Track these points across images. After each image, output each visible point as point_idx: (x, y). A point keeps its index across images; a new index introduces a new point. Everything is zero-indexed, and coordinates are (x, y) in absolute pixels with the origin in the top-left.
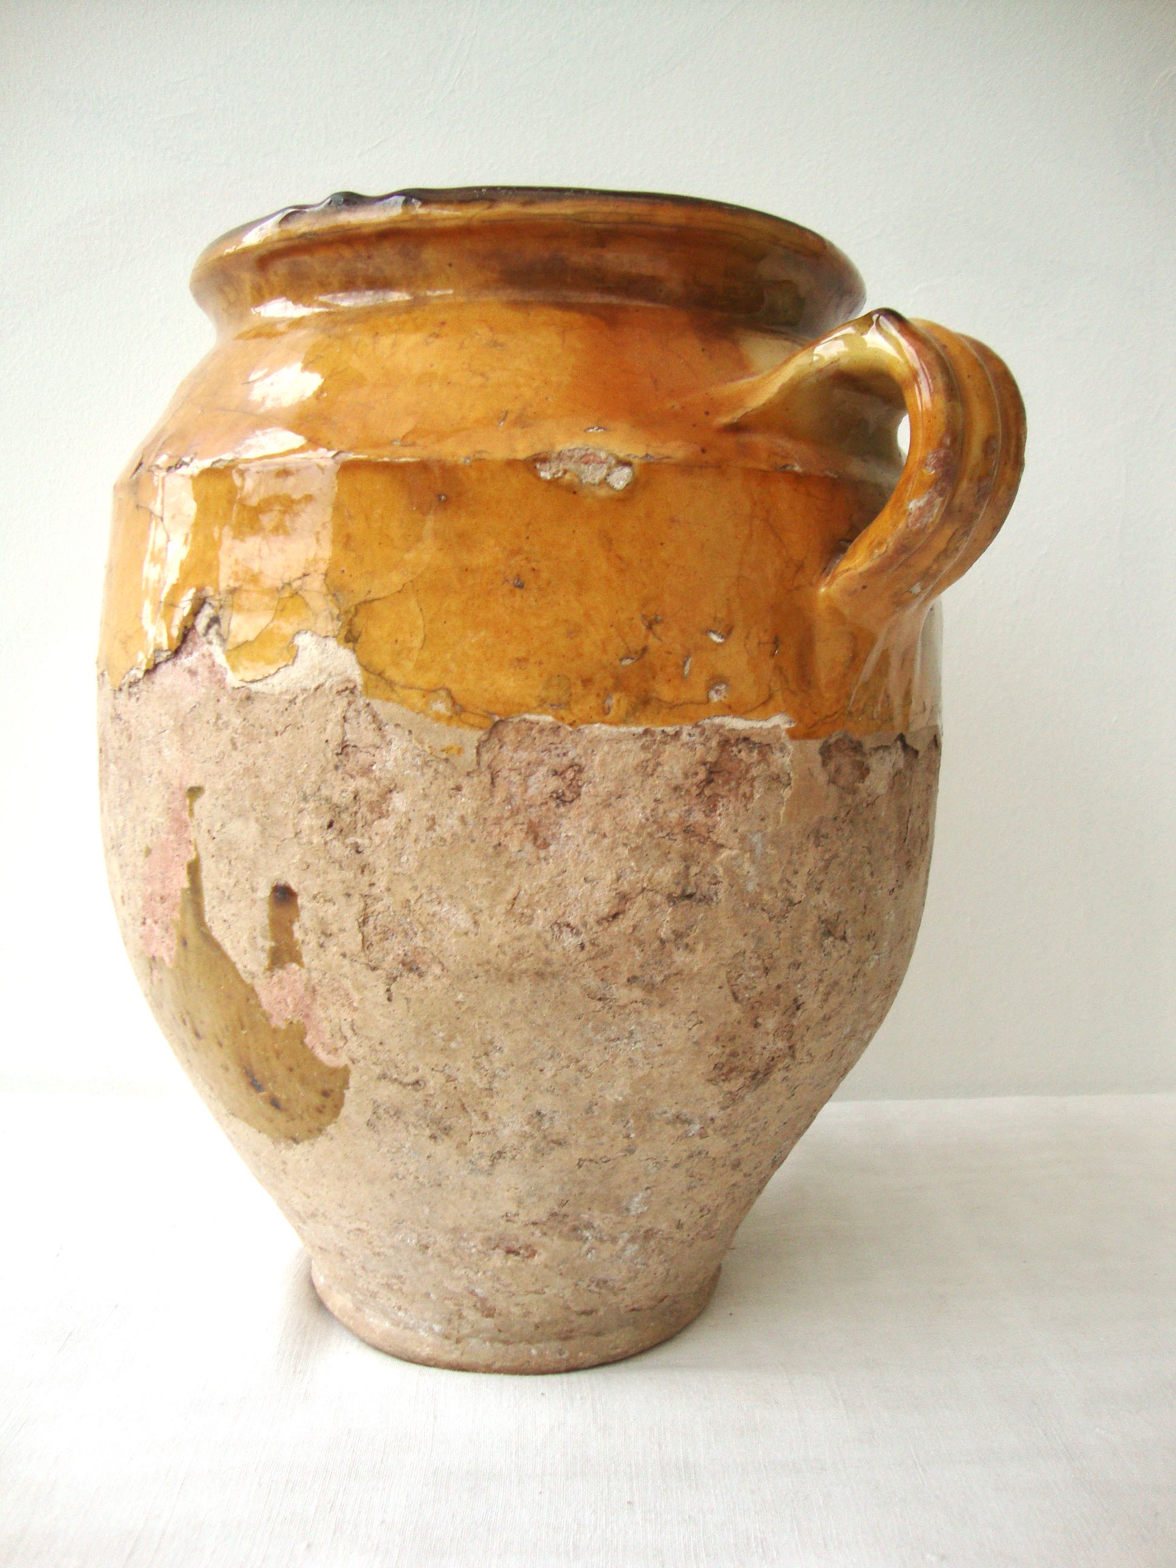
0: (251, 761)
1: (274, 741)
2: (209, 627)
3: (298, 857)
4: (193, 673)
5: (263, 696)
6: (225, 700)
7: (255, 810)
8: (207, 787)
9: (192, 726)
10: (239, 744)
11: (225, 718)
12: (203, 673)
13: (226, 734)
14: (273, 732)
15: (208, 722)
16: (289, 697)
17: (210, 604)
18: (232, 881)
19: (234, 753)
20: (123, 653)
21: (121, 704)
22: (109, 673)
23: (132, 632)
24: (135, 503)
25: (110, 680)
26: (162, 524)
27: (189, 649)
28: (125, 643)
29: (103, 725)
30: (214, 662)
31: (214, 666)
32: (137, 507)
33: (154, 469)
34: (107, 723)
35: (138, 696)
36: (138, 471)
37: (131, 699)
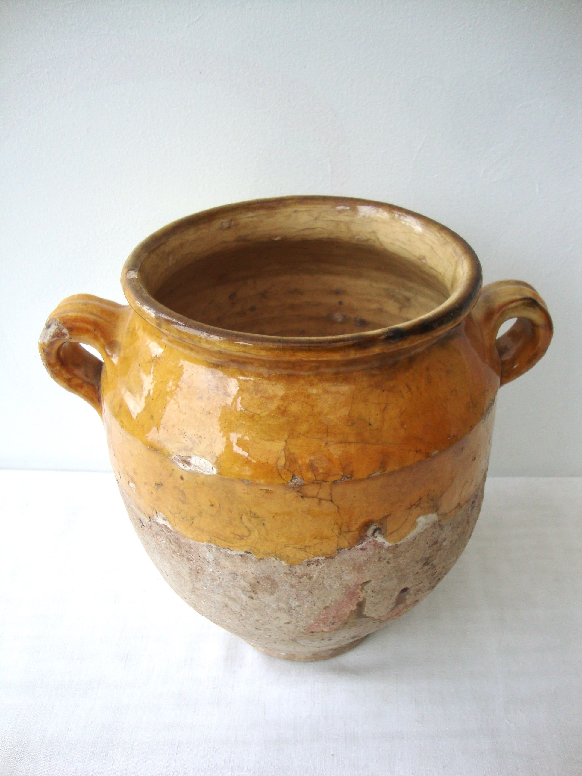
0: (397, 564)
1: (408, 554)
2: (374, 532)
3: (413, 579)
4: (363, 549)
5: (403, 543)
6: (383, 552)
7: (397, 576)
8: (373, 580)
9: (365, 565)
10: (391, 562)
11: (383, 557)
12: (370, 548)
13: (384, 562)
14: (407, 551)
15: (375, 561)
16: (413, 539)
17: (374, 525)
18: (382, 599)
19: (389, 565)
20: (302, 552)
21: (298, 569)
22: (281, 559)
23: (310, 544)
24: (298, 495)
25: (284, 562)
26: (332, 503)
27: (360, 542)
28: (303, 549)
29: (265, 574)
30: (376, 542)
31: (376, 543)
32: (302, 497)
33: (319, 482)
34: (277, 575)
35: (316, 564)
36: (293, 481)
37: (310, 566)
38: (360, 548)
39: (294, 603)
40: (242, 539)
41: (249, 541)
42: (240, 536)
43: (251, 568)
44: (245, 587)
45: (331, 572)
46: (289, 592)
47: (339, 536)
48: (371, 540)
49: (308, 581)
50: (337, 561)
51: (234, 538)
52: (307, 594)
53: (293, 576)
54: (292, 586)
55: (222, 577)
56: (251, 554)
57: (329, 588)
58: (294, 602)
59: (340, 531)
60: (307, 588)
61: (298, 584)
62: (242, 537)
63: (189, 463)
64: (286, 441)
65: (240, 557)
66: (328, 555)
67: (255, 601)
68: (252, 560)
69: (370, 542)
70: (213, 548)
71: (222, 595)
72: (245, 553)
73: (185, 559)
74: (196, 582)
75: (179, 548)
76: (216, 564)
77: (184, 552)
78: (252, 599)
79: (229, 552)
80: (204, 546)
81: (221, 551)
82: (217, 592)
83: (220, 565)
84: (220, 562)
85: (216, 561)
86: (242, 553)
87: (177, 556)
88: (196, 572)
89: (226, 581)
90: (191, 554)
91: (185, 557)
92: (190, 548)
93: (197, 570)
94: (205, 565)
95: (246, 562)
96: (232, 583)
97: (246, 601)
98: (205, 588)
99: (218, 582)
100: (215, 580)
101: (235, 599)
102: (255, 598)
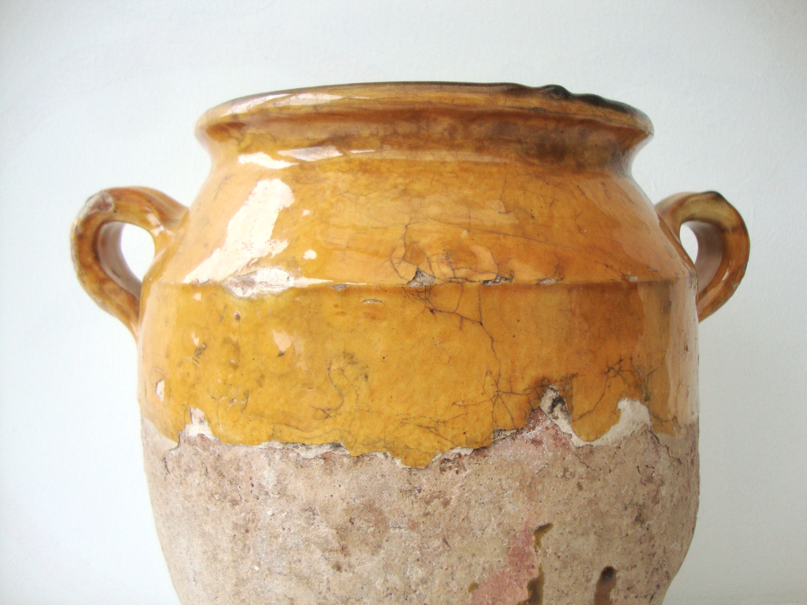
0: (593, 494)
1: (609, 477)
2: (553, 406)
3: (620, 548)
4: (536, 442)
5: (600, 448)
6: (569, 457)
7: (594, 527)
8: (555, 523)
9: (541, 482)
10: (584, 487)
11: (571, 470)
12: (548, 441)
13: (573, 482)
14: (608, 470)
15: (557, 476)
16: (616, 445)
17: (552, 389)
18: (572, 581)
19: (580, 493)
20: (432, 436)
21: (424, 480)
22: (395, 454)
23: (447, 418)
24: (426, 307)
25: (400, 460)
26: (481, 327)
27: (531, 425)
28: (433, 428)
29: (365, 498)
30: (557, 431)
31: (558, 434)
32: (432, 311)
33: (460, 280)
34: (385, 495)
35: (456, 469)
36: (418, 279)
37: (445, 473)
38: (531, 438)
39: (417, 573)
40: (328, 416)
41: (339, 419)
42: (324, 411)
43: (340, 486)
44: (327, 541)
45: (482, 489)
46: (407, 543)
47: (496, 400)
48: (548, 423)
49: (441, 509)
50: (493, 464)
51: (315, 418)
52: (439, 547)
53: (414, 500)
54: (413, 526)
55: (286, 525)
56: (342, 449)
57: (480, 532)
58: (416, 569)
59: (496, 390)
60: (440, 529)
61: (424, 519)
62: (328, 412)
64: (406, 227)
65: (322, 461)
66: (477, 443)
67: (345, 575)
68: (342, 465)
69: (547, 428)
70: (276, 454)
71: (285, 575)
72: (331, 448)
73: (228, 505)
74: (243, 558)
75: (220, 481)
76: (279, 493)
77: (227, 487)
78: (338, 572)
79: (303, 454)
80: (262, 453)
81: (290, 455)
82: (278, 570)
83: (287, 492)
84: (287, 485)
85: (279, 486)
86: (326, 449)
87: (216, 505)
88: (243, 531)
89: (294, 534)
90: (238, 487)
91: (227, 500)
92: (238, 469)
93: (247, 524)
94: (260, 504)
95: (332, 471)
96: (305, 535)
97: (327, 579)
98: (257, 568)
99: (280, 540)
100: (276, 537)
101: (308, 579)
102: (345, 567)
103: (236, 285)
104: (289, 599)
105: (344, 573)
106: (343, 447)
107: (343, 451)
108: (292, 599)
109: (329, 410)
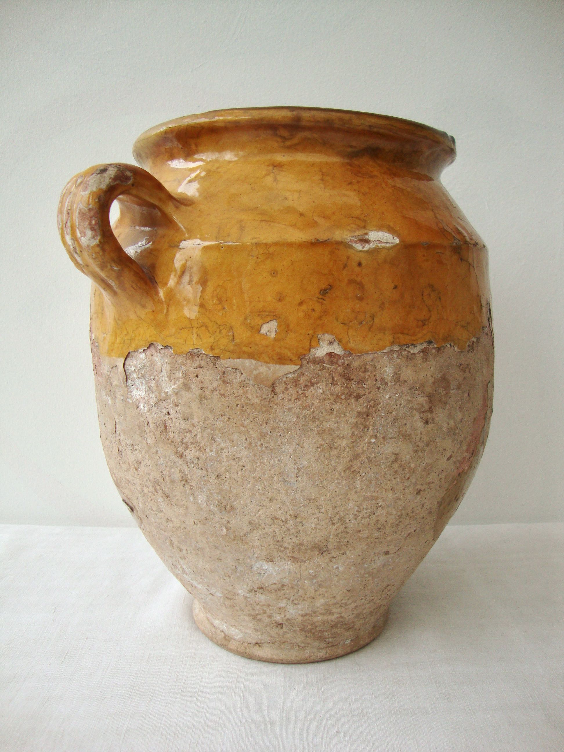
20: (466, 332)
21: (463, 358)
22: (454, 344)
23: (469, 320)
24: (459, 257)
25: (456, 347)
28: (466, 327)
32: (461, 260)
33: (468, 243)
34: (450, 370)
36: (455, 241)
37: (469, 353)
39: (459, 416)
40: (424, 325)
41: (430, 325)
42: (422, 321)
44: (422, 406)
46: (457, 398)
47: (481, 310)
49: (468, 374)
51: (417, 326)
52: (466, 398)
54: (459, 387)
58: (459, 413)
59: (481, 304)
60: (468, 387)
61: (463, 382)
62: (424, 322)
63: (367, 241)
65: (422, 354)
66: (478, 335)
67: (430, 426)
68: (432, 354)
70: (395, 354)
71: (395, 438)
72: (427, 344)
73: (353, 400)
74: (362, 437)
75: (347, 384)
76: (395, 381)
77: (354, 386)
78: (427, 425)
79: (412, 351)
80: (385, 355)
81: (403, 353)
82: (390, 436)
83: (400, 379)
84: (400, 374)
85: (395, 376)
86: (425, 345)
87: (341, 403)
88: (365, 416)
89: (404, 406)
90: (363, 384)
91: (352, 397)
92: (365, 371)
93: (368, 410)
94: (380, 392)
95: (426, 359)
96: (410, 405)
97: (421, 432)
98: (373, 440)
99: (394, 413)
100: (391, 413)
101: (409, 435)
102: (430, 421)
103: (356, 242)
104: (395, 454)
105: (430, 425)
106: (433, 342)
107: (433, 345)
108: (397, 454)
109: (425, 320)
